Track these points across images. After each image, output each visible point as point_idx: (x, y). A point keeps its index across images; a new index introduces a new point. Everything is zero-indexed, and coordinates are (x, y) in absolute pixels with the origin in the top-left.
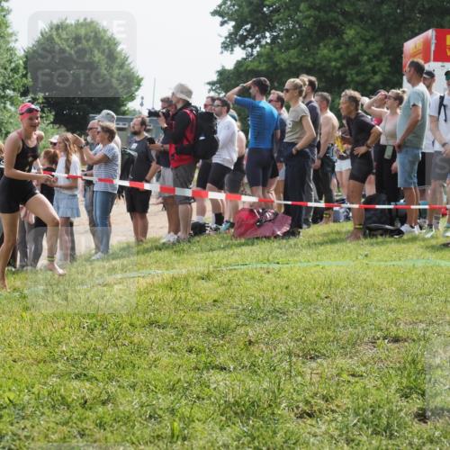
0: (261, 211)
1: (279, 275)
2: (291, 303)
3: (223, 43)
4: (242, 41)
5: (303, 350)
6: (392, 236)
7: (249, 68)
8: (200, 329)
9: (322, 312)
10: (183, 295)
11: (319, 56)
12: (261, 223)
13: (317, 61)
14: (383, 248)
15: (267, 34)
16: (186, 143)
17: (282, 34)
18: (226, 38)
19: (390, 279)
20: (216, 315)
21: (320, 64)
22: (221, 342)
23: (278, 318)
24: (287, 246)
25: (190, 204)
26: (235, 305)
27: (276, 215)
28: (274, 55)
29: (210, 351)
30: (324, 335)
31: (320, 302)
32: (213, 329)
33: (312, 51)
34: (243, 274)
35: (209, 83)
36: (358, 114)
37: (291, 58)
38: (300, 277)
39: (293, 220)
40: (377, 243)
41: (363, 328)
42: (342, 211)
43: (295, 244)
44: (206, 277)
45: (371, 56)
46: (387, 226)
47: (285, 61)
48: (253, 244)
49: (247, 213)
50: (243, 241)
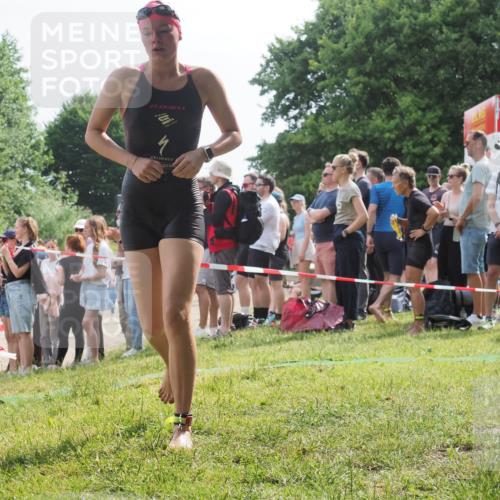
0: (310, 301)
1: (332, 374)
2: (348, 406)
3: (264, 114)
4: (285, 111)
5: (364, 460)
6: (458, 328)
7: (293, 142)
8: (247, 436)
9: (382, 416)
10: (227, 396)
11: (371, 126)
12: (310, 314)
13: (368, 133)
14: (448, 342)
15: (313, 104)
16: (226, 226)
17: (328, 104)
18: (267, 108)
19: (457, 378)
20: (265, 420)
21: (370, 136)
22: (272, 451)
23: (333, 423)
24: (340, 340)
25: (231, 294)
26: (285, 409)
27: (327, 305)
28: (320, 126)
29: (260, 461)
30: (386, 442)
31: (380, 404)
32: (262, 437)
33: (362, 122)
34: (292, 373)
35: (249, 159)
36: (413, 192)
37: (338, 129)
38: (356, 376)
39: (346, 311)
40: (441, 336)
41: (430, 434)
42: (400, 299)
43: (349, 338)
44: (251, 377)
45: (429, 125)
46: (452, 317)
47: (331, 133)
48: (302, 339)
49: (295, 303)
50: (291, 334)
